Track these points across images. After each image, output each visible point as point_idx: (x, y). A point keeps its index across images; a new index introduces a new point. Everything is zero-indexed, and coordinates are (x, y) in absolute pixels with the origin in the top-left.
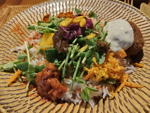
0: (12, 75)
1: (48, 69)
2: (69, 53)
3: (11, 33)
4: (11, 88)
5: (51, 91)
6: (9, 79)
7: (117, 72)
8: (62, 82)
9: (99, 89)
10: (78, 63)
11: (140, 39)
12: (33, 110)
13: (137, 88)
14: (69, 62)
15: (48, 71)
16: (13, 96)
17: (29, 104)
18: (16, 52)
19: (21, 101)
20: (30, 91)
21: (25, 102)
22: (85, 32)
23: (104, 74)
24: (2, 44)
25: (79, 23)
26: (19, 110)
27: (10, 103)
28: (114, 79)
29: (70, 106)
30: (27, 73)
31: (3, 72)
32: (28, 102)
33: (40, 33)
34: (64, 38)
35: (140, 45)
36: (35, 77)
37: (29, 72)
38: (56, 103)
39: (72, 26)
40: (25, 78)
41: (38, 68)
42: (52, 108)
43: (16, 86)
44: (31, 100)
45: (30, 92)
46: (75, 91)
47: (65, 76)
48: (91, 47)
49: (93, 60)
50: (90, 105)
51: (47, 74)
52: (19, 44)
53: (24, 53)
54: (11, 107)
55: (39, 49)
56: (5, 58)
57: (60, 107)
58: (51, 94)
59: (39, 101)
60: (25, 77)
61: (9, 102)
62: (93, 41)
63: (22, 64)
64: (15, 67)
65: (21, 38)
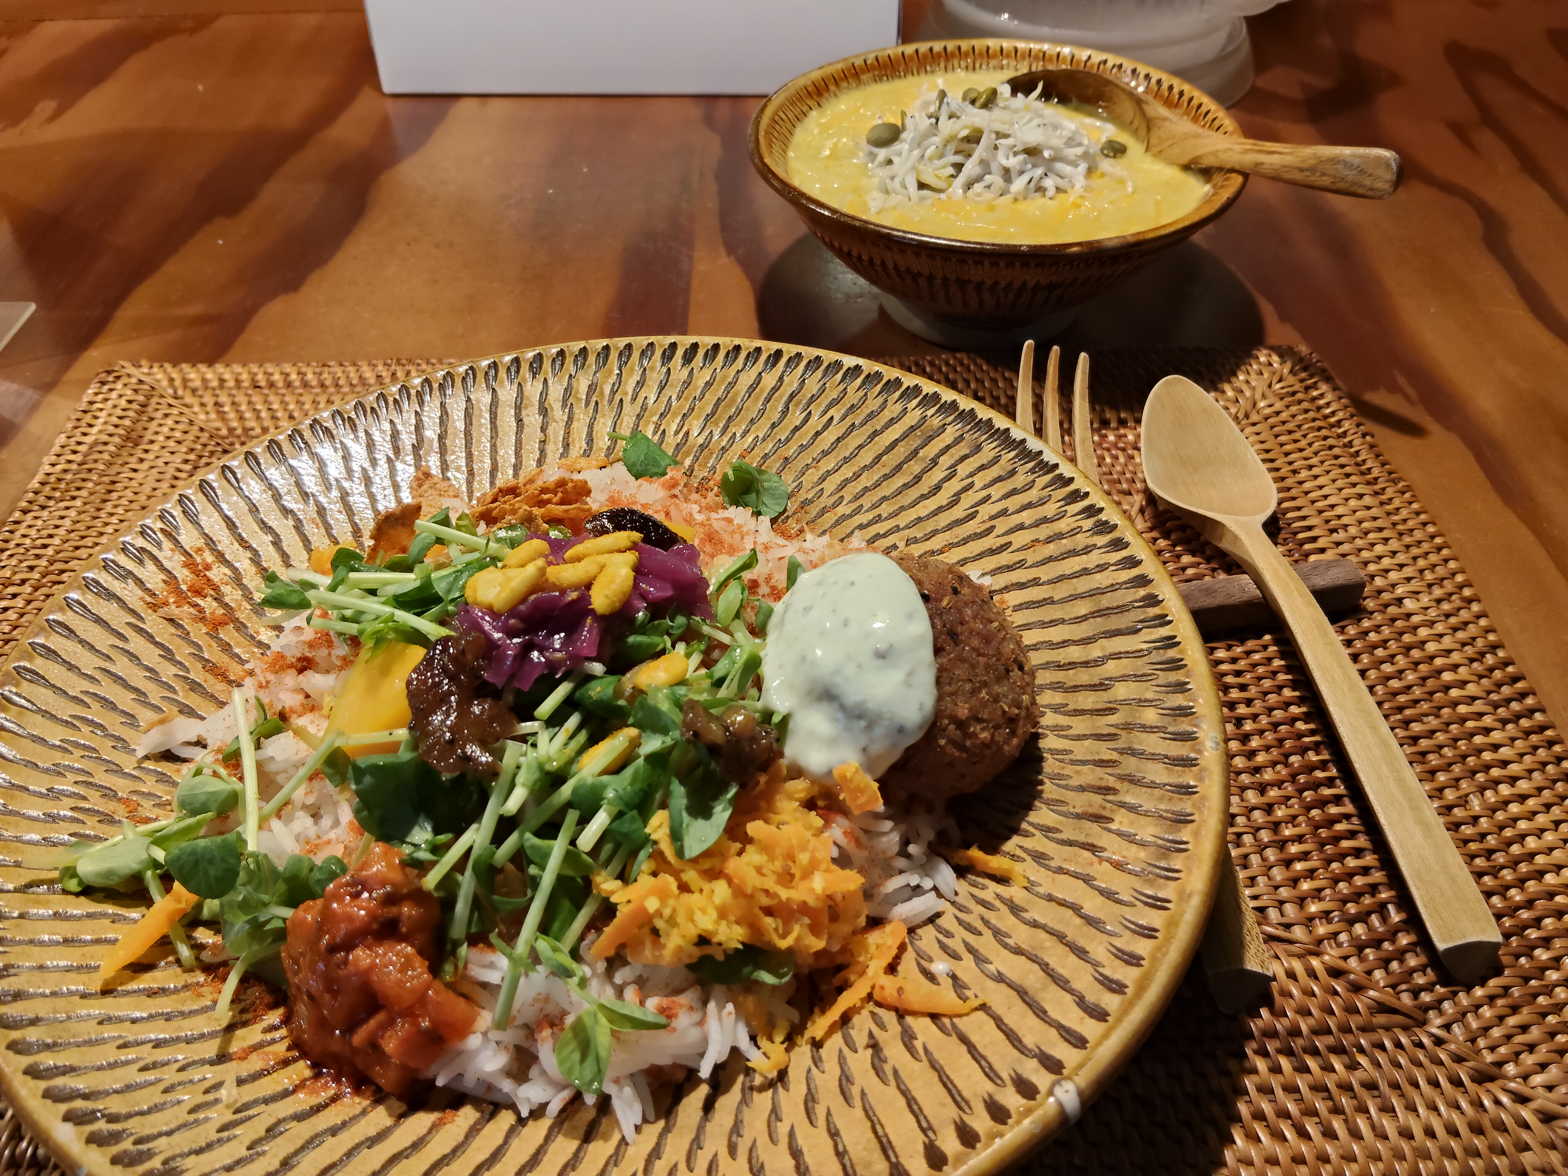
0: (135, 921)
1: (359, 885)
2: (504, 779)
3: (141, 619)
4: (123, 1000)
5: (372, 1023)
6: (109, 947)
7: (804, 909)
8: (448, 968)
9: (675, 1016)
10: (558, 847)
11: (983, 694)
12: (247, 1143)
13: (935, 1017)
14: (498, 838)
15: (356, 896)
16: (130, 1054)
17: (228, 1107)
18: (168, 756)
19: (180, 1084)
20: (245, 1024)
21: (207, 1091)
22: (631, 639)
23: (706, 922)
24: (75, 698)
25: (588, 586)
26: (160, 1135)
27: (107, 1093)
28: (779, 951)
29: (490, 1127)
30: (230, 905)
31: (77, 894)
32: (223, 1093)
33: (340, 634)
34: (485, 683)
35: (984, 735)
36: (281, 935)
37: (240, 898)
38: (404, 1107)
39: (537, 606)
40: (218, 939)
41: (305, 872)
42: (372, 1132)
43: (152, 993)
44: (240, 1082)
45: (240, 1033)
46: (530, 1030)
47: (473, 930)
48: (653, 744)
49: (648, 830)
50: (617, 1121)
51: (350, 918)
52: (193, 700)
53: (222, 771)
54: (112, 1119)
55: (323, 749)
56: (95, 801)
57: (424, 1131)
58: (374, 1045)
59: (294, 1092)
60: (218, 932)
61: (101, 1088)
62: (665, 706)
63: (205, 848)
64: (155, 864)
65: (212, 653)
